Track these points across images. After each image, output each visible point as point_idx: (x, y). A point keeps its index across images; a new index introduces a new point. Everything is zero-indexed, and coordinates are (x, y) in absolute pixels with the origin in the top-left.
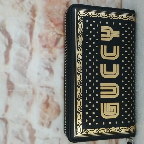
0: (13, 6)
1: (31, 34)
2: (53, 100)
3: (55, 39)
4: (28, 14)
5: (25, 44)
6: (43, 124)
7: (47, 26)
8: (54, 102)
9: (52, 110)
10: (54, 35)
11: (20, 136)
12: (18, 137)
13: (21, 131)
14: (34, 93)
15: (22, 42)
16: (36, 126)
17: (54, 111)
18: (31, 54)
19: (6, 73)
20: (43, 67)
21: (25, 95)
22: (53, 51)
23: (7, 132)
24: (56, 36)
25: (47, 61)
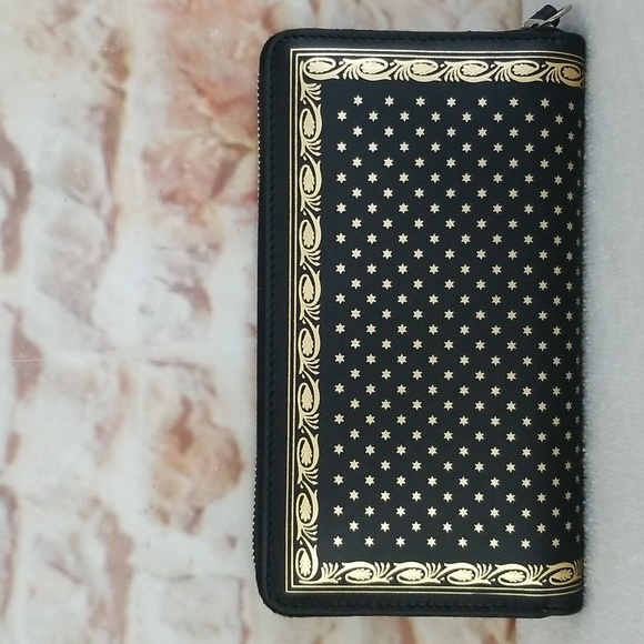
0: (29, 41)
1: (110, 148)
2: (207, 418)
3: (216, 164)
4: (94, 67)
5: (85, 189)
6: (164, 517)
7: (181, 114)
8: (214, 426)
9: (207, 460)
10: (212, 151)
11: (70, 561)
12: (58, 566)
13: (74, 542)
14: (125, 385)
15: (73, 181)
16: (135, 522)
17: (214, 465)
18: (111, 228)
19: (8, 307)
21: (90, 396)
22: (206, 215)
23: (14, 543)
24: (220, 153)
25: (182, 258)
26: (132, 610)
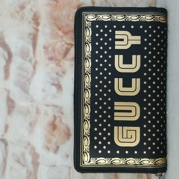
0: (12, 16)
1: (34, 45)
2: (61, 121)
3: (64, 49)
4: (30, 23)
5: (27, 57)
6: (48, 149)
7: (54, 35)
8: (63, 123)
9: (60, 133)
10: (63, 45)
11: (22, 160)
12: (19, 162)
13: (23, 155)
14: (38, 112)
15: (24, 55)
16: (40, 150)
17: (63, 134)
18: (34, 68)
19: (6, 89)
20: (49, 82)
21: (28, 114)
22: (62, 63)
23: (7, 155)
24: (65, 46)
25: (54, 76)
26: (38, 175)
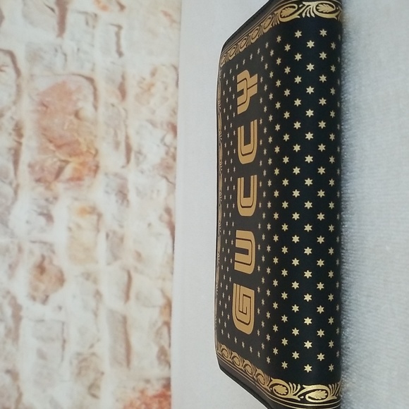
2: (51, 262)
3: (57, 168)
4: (10, 134)
5: (6, 178)
6: (34, 298)
7: (43, 150)
8: (54, 265)
9: (51, 278)
10: (55, 162)
14: (20, 250)
16: (23, 300)
17: (54, 279)
18: (16, 192)
20: (36, 211)
21: (7, 253)
22: (53, 187)
24: (58, 163)
25: (43, 203)
26: (21, 332)
